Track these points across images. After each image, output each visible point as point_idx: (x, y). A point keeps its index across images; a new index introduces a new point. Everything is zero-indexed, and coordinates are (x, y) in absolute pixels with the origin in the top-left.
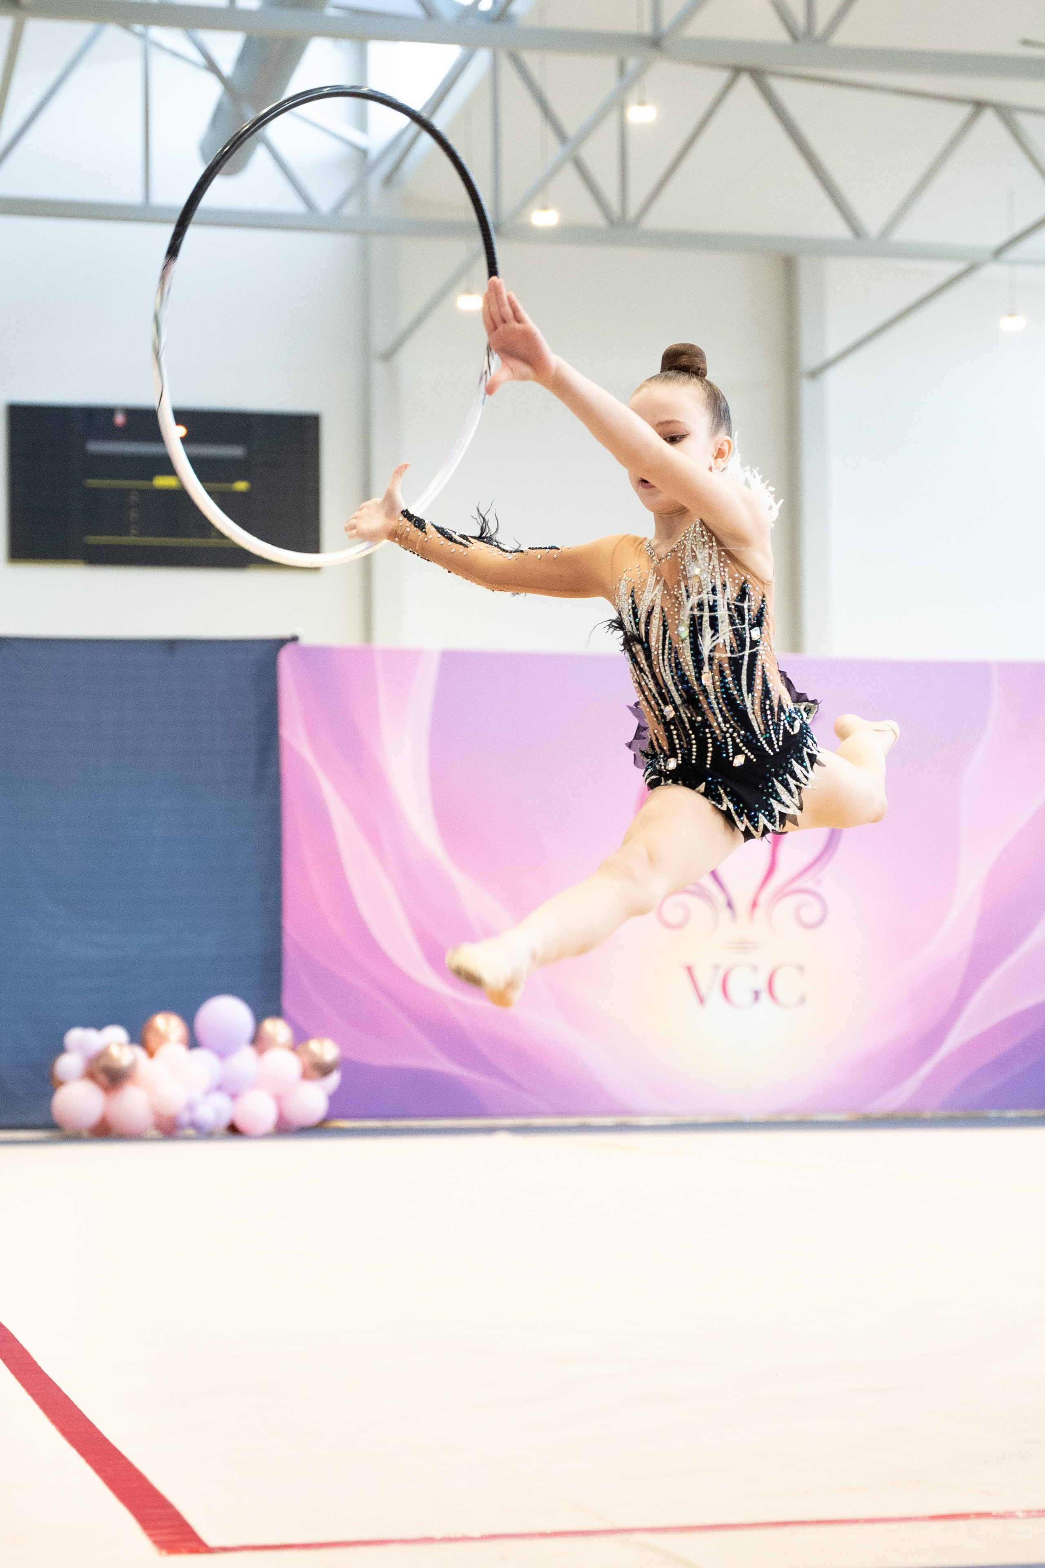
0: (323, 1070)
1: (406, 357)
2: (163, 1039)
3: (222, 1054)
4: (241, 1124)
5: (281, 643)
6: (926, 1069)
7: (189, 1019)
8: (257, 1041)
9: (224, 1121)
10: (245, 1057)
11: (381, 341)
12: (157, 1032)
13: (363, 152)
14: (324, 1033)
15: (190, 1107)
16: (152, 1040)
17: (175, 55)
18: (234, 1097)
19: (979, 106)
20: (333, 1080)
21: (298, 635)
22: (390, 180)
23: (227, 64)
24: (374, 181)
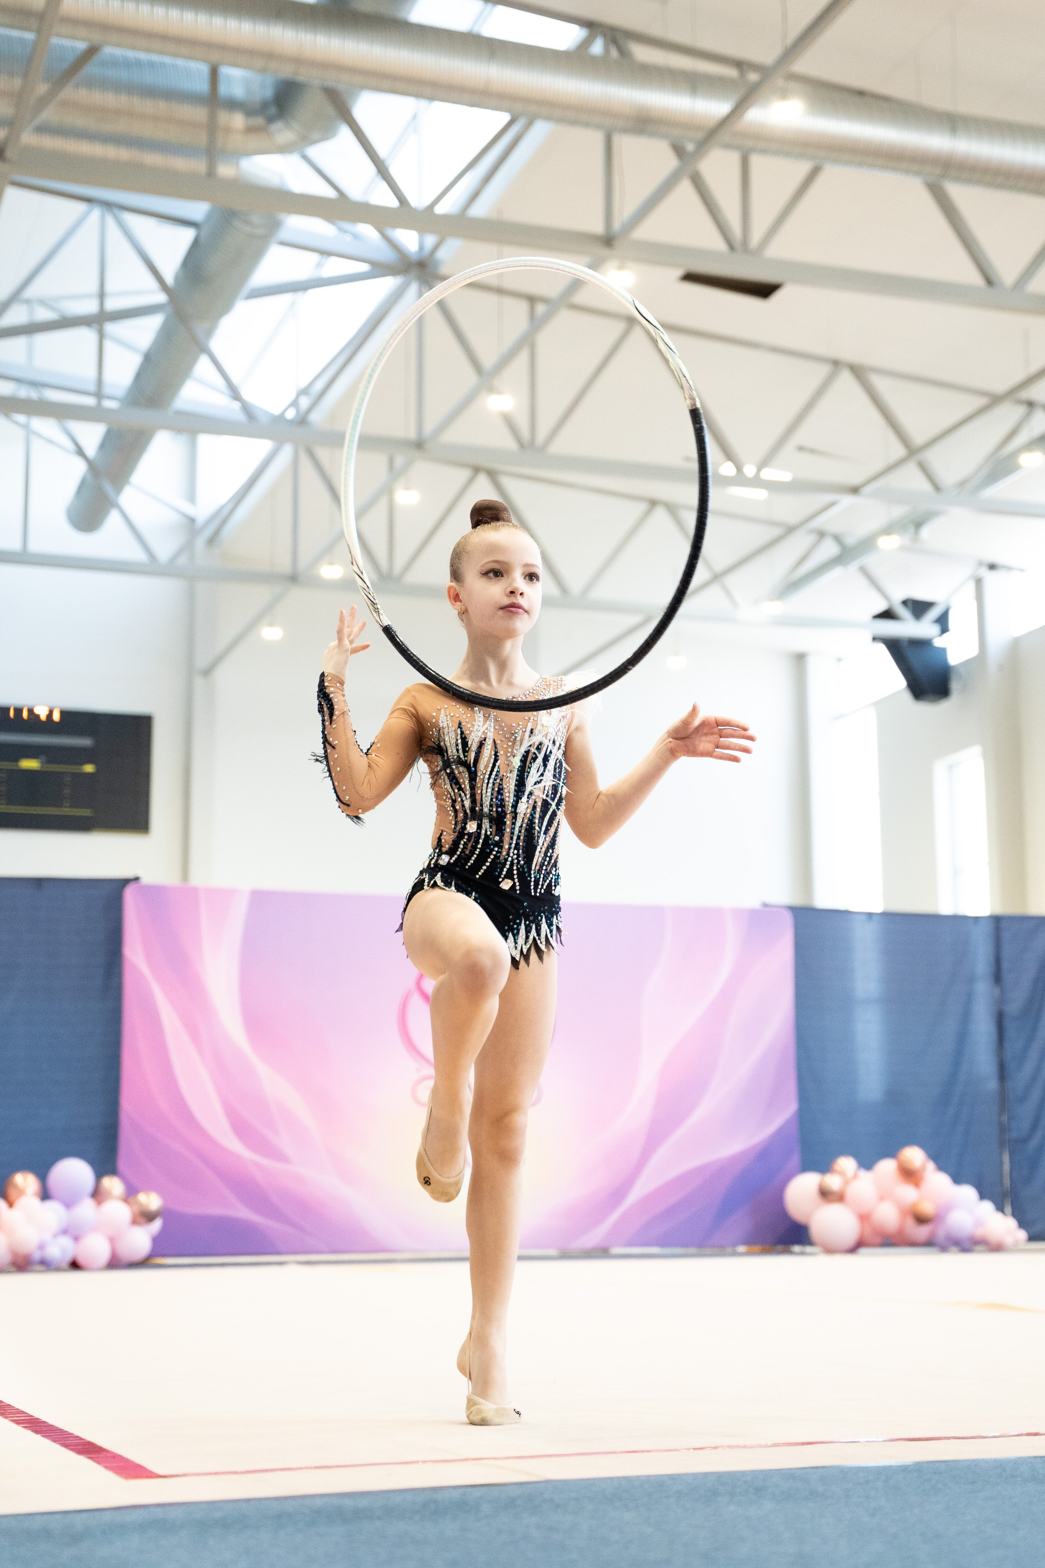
0: (148, 1217)
1: (221, 673)
2: (21, 1192)
3: (69, 1204)
4: (81, 1260)
5: (125, 882)
6: (614, 1217)
7: (42, 1176)
8: (97, 1194)
9: (68, 1258)
10: (87, 1208)
11: (202, 661)
12: (16, 1187)
13: (192, 520)
14: (149, 1187)
15: (41, 1247)
16: (12, 1193)
17: (50, 441)
18: (76, 1239)
19: (653, 503)
20: (157, 1225)
21: (139, 876)
22: (212, 541)
23: (91, 451)
24: (200, 542)
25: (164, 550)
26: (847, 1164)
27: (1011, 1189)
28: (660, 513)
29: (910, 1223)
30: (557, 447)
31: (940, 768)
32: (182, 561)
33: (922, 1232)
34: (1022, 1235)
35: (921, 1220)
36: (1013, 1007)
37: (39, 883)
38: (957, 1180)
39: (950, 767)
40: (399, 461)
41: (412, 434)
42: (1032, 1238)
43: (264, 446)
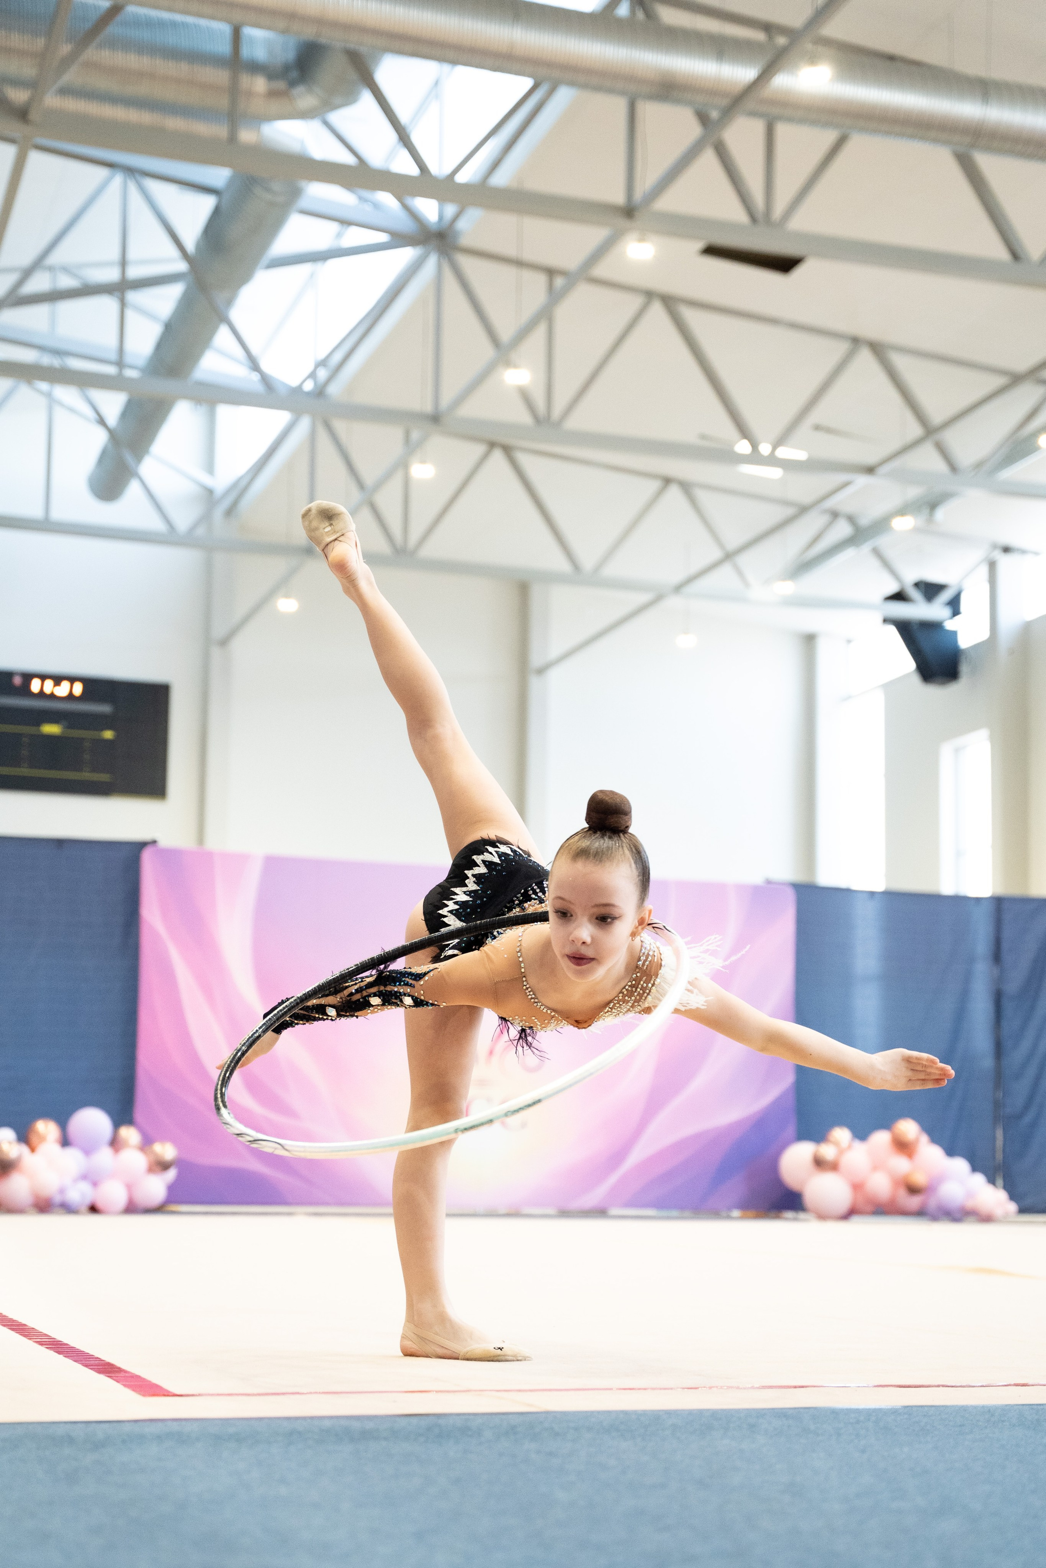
0: (163, 1166)
1: (238, 644)
2: (42, 1139)
3: (88, 1151)
4: (100, 1205)
5: (142, 845)
6: (613, 1179)
7: (63, 1123)
8: (115, 1143)
9: (88, 1201)
10: (104, 1156)
11: (219, 630)
12: (38, 1133)
13: (210, 492)
14: (165, 1138)
15: (62, 1191)
16: (34, 1139)
17: (72, 410)
18: (95, 1184)
19: (667, 481)
20: (171, 1174)
21: (157, 839)
22: (230, 512)
23: (112, 419)
24: (218, 513)
25: (183, 521)
26: (841, 1135)
27: (1004, 1163)
28: (674, 493)
29: (902, 1193)
30: (573, 423)
31: (946, 751)
32: (200, 531)
33: (914, 1202)
34: (1012, 1207)
35: (913, 1190)
36: (1012, 986)
37: (60, 843)
38: (950, 1152)
39: (957, 750)
40: (415, 435)
41: (428, 408)
42: (1022, 1210)
43: (282, 417)
